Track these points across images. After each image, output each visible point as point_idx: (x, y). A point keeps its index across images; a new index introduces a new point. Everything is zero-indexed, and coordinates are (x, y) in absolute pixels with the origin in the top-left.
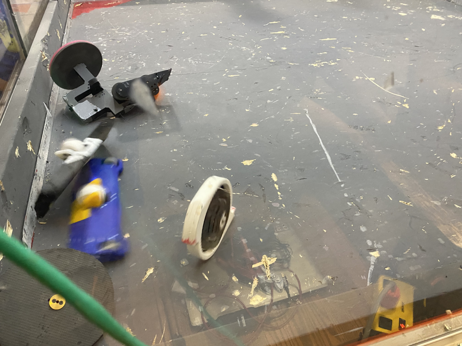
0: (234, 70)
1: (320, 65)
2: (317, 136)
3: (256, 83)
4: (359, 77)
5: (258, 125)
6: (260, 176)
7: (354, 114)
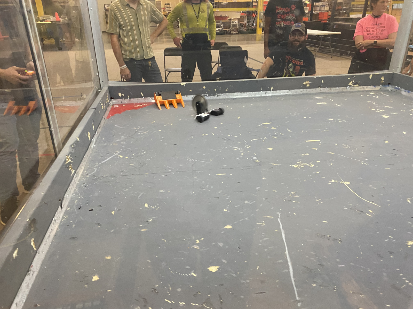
0: (222, 168)
1: (301, 167)
2: (284, 244)
4: (335, 180)
5: (232, 227)
6: (222, 285)
7: (324, 222)
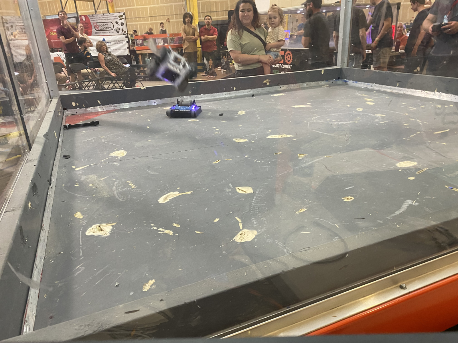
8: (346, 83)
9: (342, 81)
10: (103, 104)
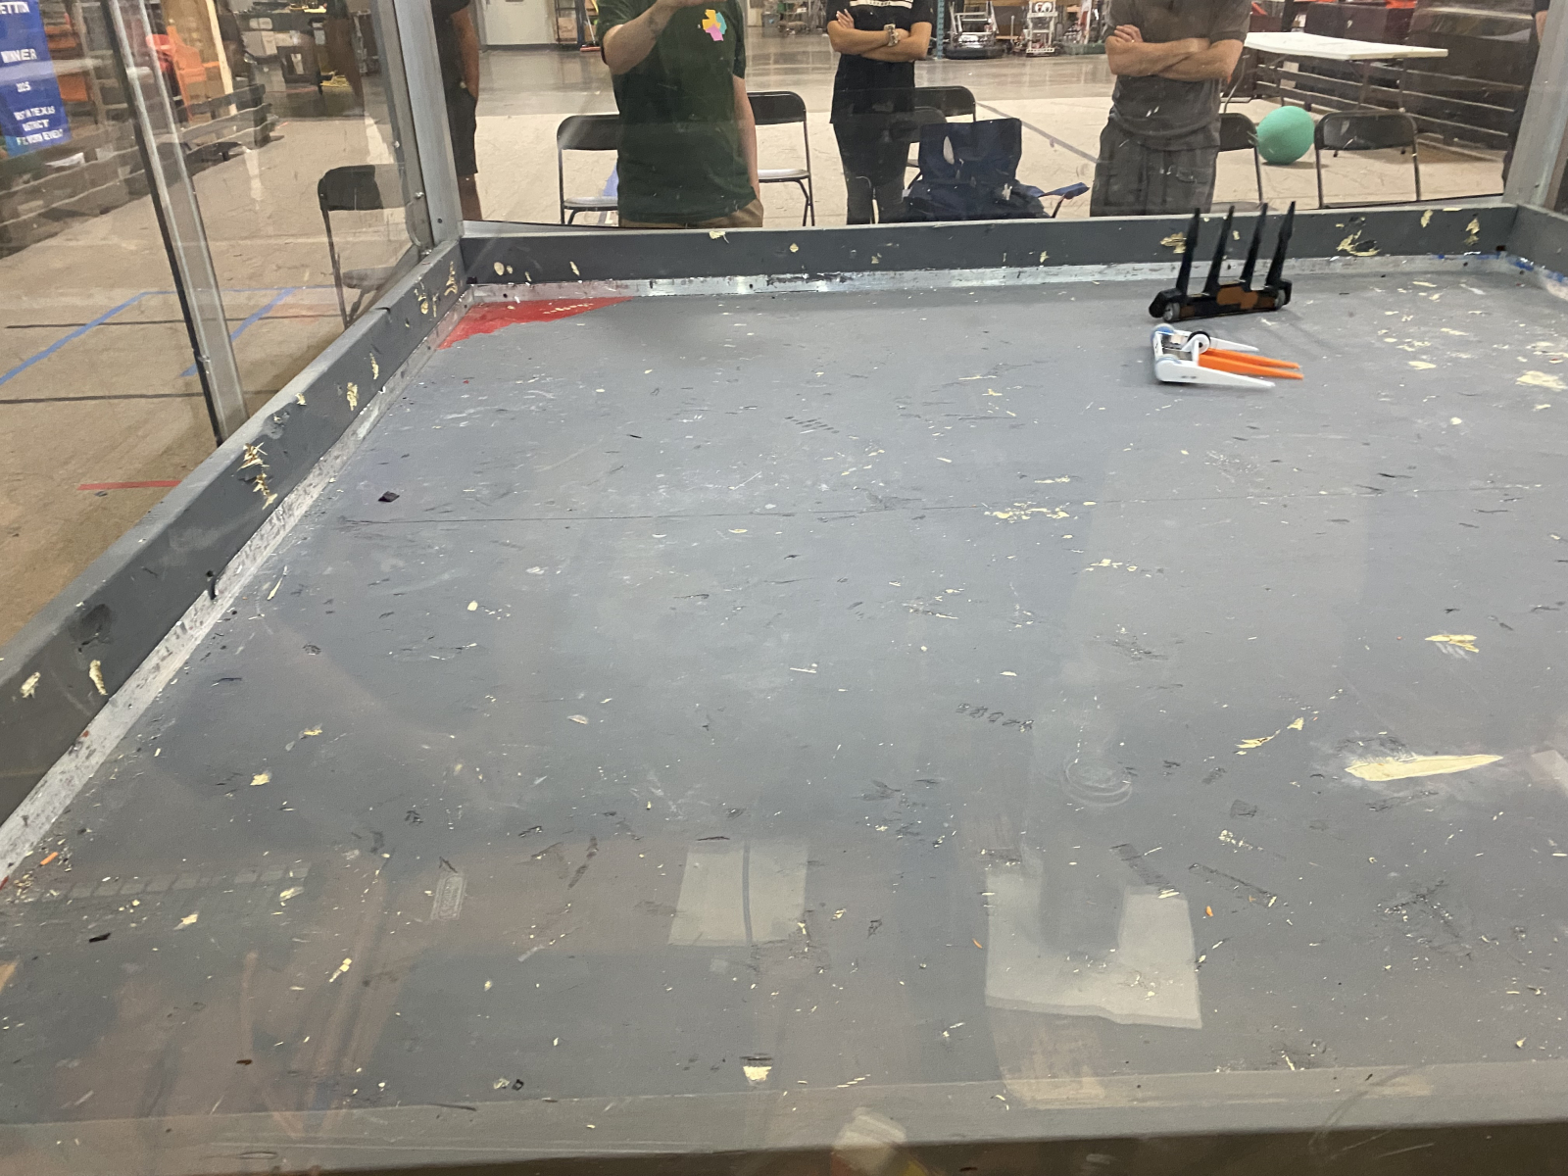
0: (758, 514)
1: (1020, 517)
3: (792, 556)
4: (1111, 562)
6: (613, 814)
7: (1005, 673)
8: (1522, 273)
9: (1510, 263)
10: (587, 275)
